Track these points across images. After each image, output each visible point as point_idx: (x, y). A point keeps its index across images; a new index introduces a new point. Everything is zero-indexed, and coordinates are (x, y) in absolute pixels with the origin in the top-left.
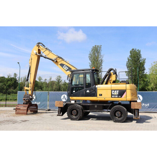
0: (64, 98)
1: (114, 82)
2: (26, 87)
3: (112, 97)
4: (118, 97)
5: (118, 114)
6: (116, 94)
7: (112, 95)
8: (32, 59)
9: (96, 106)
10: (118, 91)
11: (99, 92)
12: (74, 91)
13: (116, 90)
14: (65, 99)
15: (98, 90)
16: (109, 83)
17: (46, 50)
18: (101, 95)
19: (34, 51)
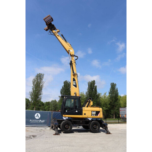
1: (92, 106)
3: (92, 116)
4: (95, 116)
5: (95, 127)
6: (94, 114)
7: (92, 114)
9: (81, 122)
10: (95, 112)
11: (84, 112)
12: (66, 111)
13: (94, 111)
15: (83, 111)
16: (89, 106)
18: (85, 114)
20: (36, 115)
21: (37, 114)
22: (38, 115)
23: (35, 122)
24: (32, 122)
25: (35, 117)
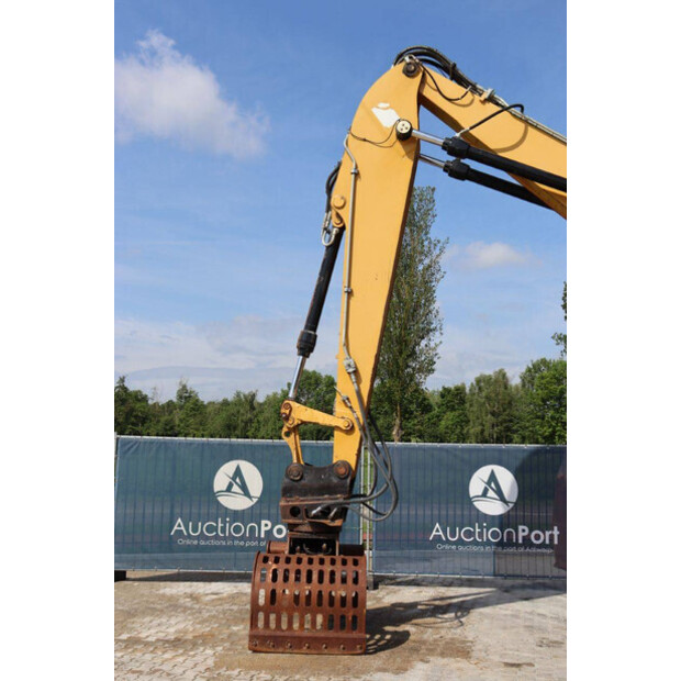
0: (491, 493)
2: (295, 405)
8: (357, 175)
14: (502, 499)
17: (493, 108)
19: (375, 110)
20: (477, 484)
21: (483, 473)
22: (493, 477)
23: (475, 543)
24: (448, 541)
25: (469, 501)
